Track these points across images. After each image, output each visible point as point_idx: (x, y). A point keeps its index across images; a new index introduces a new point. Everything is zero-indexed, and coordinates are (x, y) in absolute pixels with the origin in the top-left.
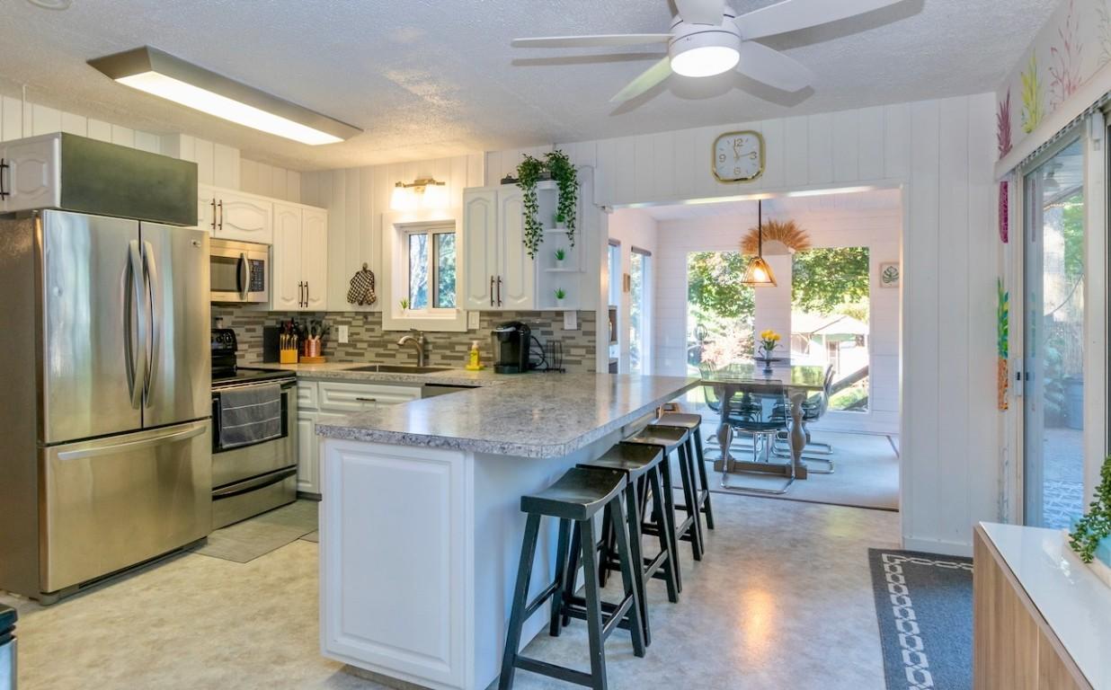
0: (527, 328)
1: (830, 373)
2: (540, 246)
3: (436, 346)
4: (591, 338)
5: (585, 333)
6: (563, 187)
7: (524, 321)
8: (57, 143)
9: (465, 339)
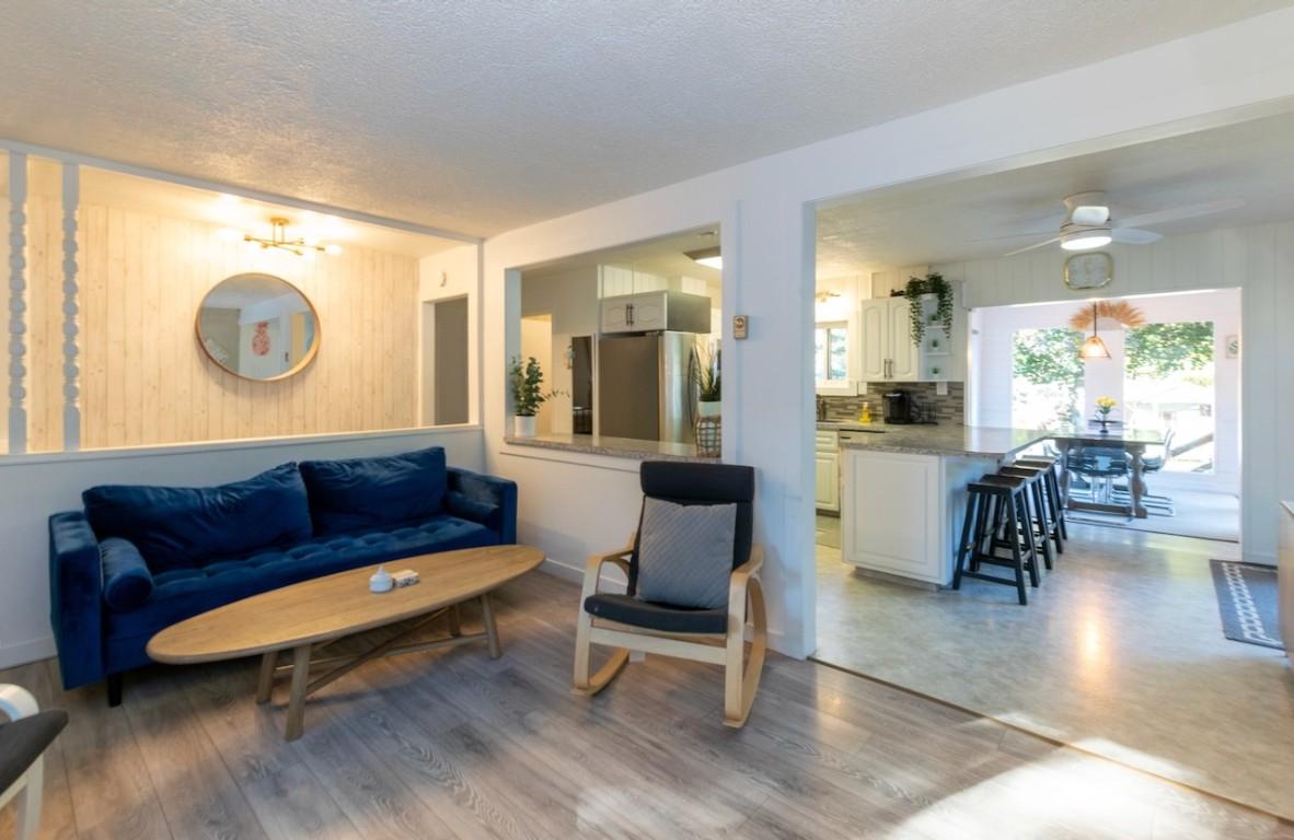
0: (908, 393)
1: (1170, 434)
2: (923, 338)
3: (832, 406)
4: (958, 401)
5: (955, 398)
6: (941, 297)
7: (905, 388)
8: (666, 296)
9: (856, 401)
